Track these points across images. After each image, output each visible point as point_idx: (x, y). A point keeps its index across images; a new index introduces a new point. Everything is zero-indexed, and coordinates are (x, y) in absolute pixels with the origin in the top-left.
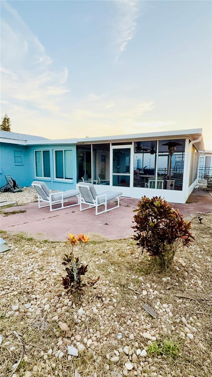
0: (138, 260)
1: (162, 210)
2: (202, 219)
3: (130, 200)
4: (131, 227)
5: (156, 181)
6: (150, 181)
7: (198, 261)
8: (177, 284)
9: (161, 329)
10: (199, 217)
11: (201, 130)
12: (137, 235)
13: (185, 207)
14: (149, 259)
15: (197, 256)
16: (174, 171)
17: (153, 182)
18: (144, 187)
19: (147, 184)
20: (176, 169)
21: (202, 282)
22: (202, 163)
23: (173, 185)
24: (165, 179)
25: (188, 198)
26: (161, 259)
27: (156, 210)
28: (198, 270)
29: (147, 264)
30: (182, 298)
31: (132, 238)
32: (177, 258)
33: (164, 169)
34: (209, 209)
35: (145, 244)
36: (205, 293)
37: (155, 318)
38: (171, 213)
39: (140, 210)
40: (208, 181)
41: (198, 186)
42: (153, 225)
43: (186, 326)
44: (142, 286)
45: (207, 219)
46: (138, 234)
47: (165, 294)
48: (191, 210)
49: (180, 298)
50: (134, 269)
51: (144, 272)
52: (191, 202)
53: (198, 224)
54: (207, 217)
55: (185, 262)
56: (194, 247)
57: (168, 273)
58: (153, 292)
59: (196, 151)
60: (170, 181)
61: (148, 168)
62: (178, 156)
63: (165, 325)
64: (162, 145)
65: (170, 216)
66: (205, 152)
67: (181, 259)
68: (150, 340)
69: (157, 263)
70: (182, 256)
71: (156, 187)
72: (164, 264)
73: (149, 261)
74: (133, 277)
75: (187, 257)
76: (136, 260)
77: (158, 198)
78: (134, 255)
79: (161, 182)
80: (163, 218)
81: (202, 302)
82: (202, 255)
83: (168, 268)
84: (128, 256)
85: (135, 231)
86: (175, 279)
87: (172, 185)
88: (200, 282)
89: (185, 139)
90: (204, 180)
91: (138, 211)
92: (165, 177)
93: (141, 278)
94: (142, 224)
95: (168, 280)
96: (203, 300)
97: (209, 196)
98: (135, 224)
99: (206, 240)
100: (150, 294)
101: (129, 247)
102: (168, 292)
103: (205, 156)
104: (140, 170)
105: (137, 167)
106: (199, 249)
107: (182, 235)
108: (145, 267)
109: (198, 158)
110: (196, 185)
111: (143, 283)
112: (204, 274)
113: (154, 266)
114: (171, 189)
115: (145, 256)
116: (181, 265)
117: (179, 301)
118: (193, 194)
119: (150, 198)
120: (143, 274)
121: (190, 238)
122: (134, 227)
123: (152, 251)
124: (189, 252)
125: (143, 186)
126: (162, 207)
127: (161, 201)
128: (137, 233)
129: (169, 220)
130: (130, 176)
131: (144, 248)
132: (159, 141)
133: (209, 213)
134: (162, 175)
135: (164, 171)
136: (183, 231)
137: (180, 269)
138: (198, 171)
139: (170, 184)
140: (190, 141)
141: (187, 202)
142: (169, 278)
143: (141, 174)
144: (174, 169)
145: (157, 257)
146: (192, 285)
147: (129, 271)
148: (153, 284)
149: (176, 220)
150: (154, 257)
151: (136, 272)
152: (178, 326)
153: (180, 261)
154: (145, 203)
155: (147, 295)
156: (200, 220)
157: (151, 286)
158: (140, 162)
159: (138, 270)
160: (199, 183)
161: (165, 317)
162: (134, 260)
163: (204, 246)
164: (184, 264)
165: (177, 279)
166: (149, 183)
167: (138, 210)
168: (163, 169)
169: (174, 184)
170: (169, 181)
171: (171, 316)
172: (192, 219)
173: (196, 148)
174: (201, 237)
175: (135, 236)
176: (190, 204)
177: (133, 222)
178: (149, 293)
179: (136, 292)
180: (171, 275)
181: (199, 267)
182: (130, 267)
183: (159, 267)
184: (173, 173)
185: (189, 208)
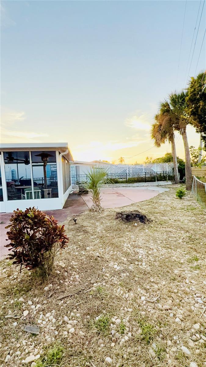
0: (17, 280)
1: (36, 220)
2: (76, 220)
3: (5, 215)
4: (5, 246)
5: (33, 191)
6: (26, 192)
7: (75, 258)
8: (58, 287)
9: (45, 342)
10: (74, 219)
11: (67, 144)
12: (13, 253)
13: (63, 212)
14: (30, 273)
15: (74, 253)
16: (51, 180)
17: (30, 192)
18: (21, 199)
19: (24, 195)
20: (53, 178)
21: (80, 276)
22: (74, 171)
23: (51, 194)
24: (42, 188)
25: (64, 203)
26: (42, 269)
27: (30, 221)
28: (75, 266)
29: (27, 281)
30: (63, 298)
31: (7, 259)
32: (58, 262)
33: (42, 179)
34: (81, 210)
35: (22, 259)
36: (82, 284)
37: (38, 334)
38: (46, 221)
39: (14, 225)
40: (79, 186)
41: (72, 192)
42: (29, 237)
43: (68, 323)
44: (23, 307)
45: (80, 219)
46: (14, 251)
47: (47, 303)
48: (68, 213)
49: (61, 300)
50: (13, 292)
51: (24, 290)
52: (68, 207)
53: (74, 225)
54: (81, 217)
55: (65, 263)
56: (72, 247)
57: (49, 280)
58: (36, 307)
59: (66, 162)
60: (47, 190)
61: (24, 178)
62: (53, 166)
63: (49, 335)
64: (35, 156)
65: (45, 224)
66: (74, 162)
67: (61, 261)
68: (33, 361)
69: (38, 274)
70: (62, 258)
71: (33, 198)
72: (45, 272)
73: (30, 276)
74: (12, 302)
75: (66, 258)
76: (15, 280)
77: (32, 209)
78: (12, 276)
79: (38, 192)
80: (39, 227)
81: (80, 293)
82: (78, 251)
83: (49, 275)
84: (4, 281)
85: (9, 250)
86: (57, 283)
87: (49, 194)
88: (77, 276)
89: (55, 151)
90: (76, 185)
91: (11, 227)
92: (42, 186)
93: (21, 299)
94: (16, 240)
95: (50, 288)
96: (80, 292)
97: (81, 199)
98: (9, 242)
99: (80, 238)
100: (32, 312)
101: (5, 270)
102: (50, 300)
103: (75, 166)
104: (15, 181)
105: (11, 178)
106: (75, 248)
107: (59, 239)
108: (26, 285)
109: (69, 168)
110: (71, 191)
111: (23, 304)
112: (80, 268)
113: (35, 279)
114: (49, 197)
115: (25, 272)
116: (61, 267)
117: (60, 303)
118: (69, 199)
119: (24, 210)
120: (23, 293)
121: (66, 240)
122: (8, 245)
123: (30, 264)
124: (68, 253)
125: (19, 198)
126: (36, 217)
127: (35, 211)
128: (12, 251)
129: (46, 228)
130: (2, 189)
131: (22, 264)
132: (31, 152)
133: (82, 214)
134: (40, 184)
135: (42, 181)
136: (59, 235)
137: (60, 271)
138: (71, 179)
139: (48, 193)
140: (60, 153)
141: (63, 208)
142: (51, 285)
143: (16, 186)
144: (51, 178)
145: (38, 269)
146: (71, 282)
147: (7, 297)
148: (35, 299)
149: (51, 226)
150: (34, 270)
151: (15, 295)
152: (61, 328)
153: (60, 264)
154: (18, 216)
155: (29, 314)
156: (75, 221)
157: (33, 302)
158: (14, 172)
159: (18, 291)
160: (73, 188)
161: (48, 327)
162: (12, 282)
163: (79, 243)
164: (63, 266)
165: (58, 283)
166: (26, 194)
167: (11, 225)
168: (40, 179)
169: (50, 192)
170: (45, 190)
171: (54, 322)
172: (69, 221)
173: (66, 159)
174: (76, 236)
175: (10, 255)
176: (67, 209)
177: (7, 240)
178: (30, 311)
179: (15, 317)
180: (52, 282)
181: (76, 263)
182: (7, 292)
183: (40, 278)
184: (51, 181)
185: (66, 213)
